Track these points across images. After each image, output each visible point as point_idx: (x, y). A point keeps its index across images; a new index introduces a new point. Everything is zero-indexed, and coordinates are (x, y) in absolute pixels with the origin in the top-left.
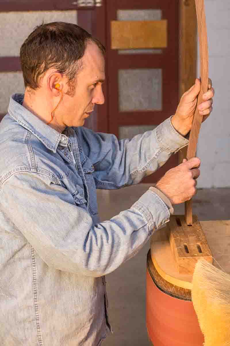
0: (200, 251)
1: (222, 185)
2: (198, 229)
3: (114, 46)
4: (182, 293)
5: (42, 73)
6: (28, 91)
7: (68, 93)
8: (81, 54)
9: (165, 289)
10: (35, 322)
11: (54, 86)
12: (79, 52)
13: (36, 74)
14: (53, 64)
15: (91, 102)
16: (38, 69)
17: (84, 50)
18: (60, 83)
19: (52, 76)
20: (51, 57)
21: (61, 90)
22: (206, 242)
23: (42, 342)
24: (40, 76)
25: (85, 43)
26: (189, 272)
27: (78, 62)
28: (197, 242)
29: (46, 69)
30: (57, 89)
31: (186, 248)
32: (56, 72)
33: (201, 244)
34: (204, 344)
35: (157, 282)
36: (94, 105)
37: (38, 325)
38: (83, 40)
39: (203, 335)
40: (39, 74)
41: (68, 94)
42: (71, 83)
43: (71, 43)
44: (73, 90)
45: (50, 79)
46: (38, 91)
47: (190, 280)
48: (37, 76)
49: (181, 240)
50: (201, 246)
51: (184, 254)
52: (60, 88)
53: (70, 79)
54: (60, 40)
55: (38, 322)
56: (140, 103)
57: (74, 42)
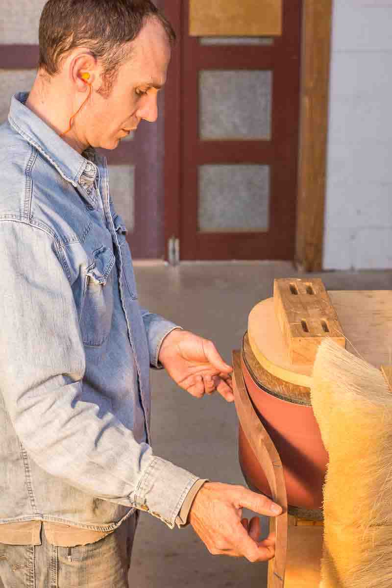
0: (326, 330)
1: (367, 266)
2: (324, 299)
3: (195, 30)
4: (295, 394)
5: (66, 50)
6: (41, 75)
7: (100, 91)
8: (133, 35)
9: (269, 387)
10: (22, 461)
11: (79, 75)
12: (131, 31)
13: (58, 50)
14: (86, 40)
15: (134, 114)
16: (61, 42)
17: (139, 30)
18: (91, 73)
19: (79, 58)
20: (84, 29)
21: (90, 85)
22: (336, 318)
23: (33, 492)
24: (62, 55)
25: (144, 19)
26: (308, 360)
27: (126, 46)
28: (321, 317)
29: (73, 45)
30: (83, 80)
31: (304, 326)
32: (88, 53)
33: (328, 319)
34: (328, 464)
35: (257, 378)
36: (139, 119)
37: (26, 466)
38: (142, 15)
39: (328, 452)
40: (62, 51)
41: (99, 93)
42: (108, 76)
43: (121, 14)
44: (108, 87)
45: (76, 61)
46: (55, 79)
47: (309, 374)
48: (58, 55)
49: (296, 313)
50: (327, 322)
51: (300, 333)
52: (89, 81)
53: (107, 70)
54: (105, 5)
55: (26, 462)
56: (235, 126)
57: (127, 13)
